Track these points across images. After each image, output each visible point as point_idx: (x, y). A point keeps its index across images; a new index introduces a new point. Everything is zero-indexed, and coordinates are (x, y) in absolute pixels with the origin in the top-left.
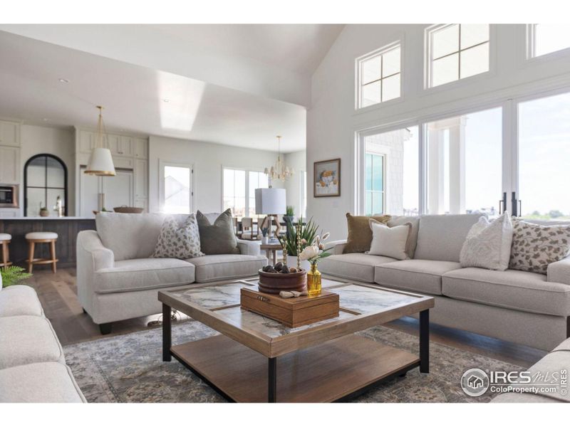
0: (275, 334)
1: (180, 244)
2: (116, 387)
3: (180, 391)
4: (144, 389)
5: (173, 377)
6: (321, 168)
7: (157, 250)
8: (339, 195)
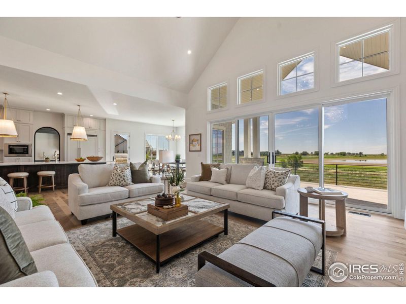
0: (160, 225)
1: (122, 179)
2: (90, 251)
3: (120, 250)
4: (103, 250)
5: (117, 244)
6: (192, 138)
7: (110, 182)
8: (201, 151)
